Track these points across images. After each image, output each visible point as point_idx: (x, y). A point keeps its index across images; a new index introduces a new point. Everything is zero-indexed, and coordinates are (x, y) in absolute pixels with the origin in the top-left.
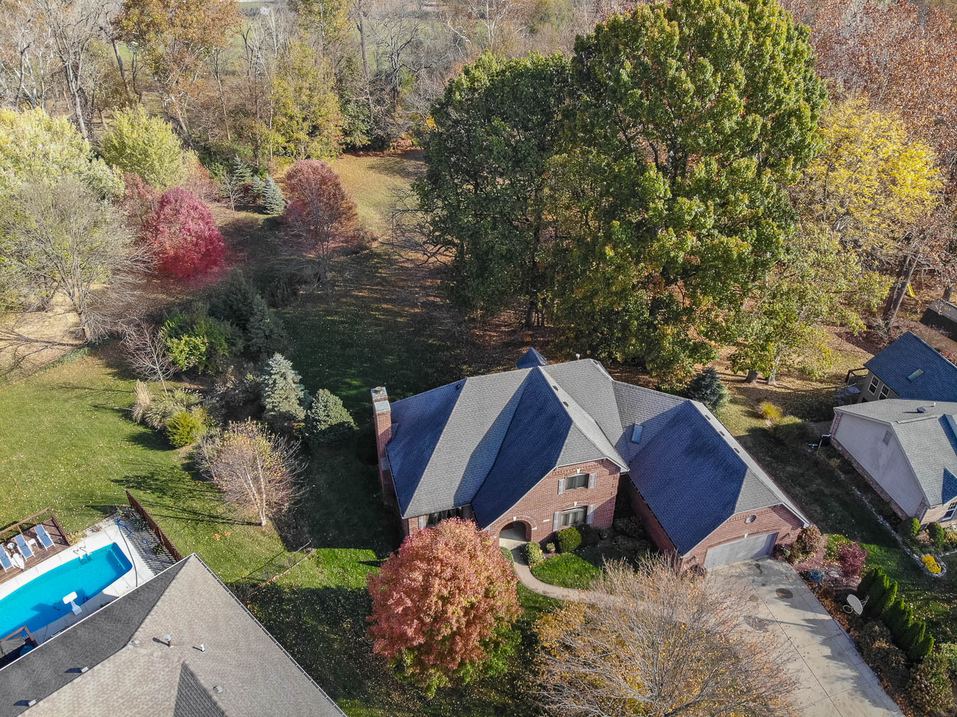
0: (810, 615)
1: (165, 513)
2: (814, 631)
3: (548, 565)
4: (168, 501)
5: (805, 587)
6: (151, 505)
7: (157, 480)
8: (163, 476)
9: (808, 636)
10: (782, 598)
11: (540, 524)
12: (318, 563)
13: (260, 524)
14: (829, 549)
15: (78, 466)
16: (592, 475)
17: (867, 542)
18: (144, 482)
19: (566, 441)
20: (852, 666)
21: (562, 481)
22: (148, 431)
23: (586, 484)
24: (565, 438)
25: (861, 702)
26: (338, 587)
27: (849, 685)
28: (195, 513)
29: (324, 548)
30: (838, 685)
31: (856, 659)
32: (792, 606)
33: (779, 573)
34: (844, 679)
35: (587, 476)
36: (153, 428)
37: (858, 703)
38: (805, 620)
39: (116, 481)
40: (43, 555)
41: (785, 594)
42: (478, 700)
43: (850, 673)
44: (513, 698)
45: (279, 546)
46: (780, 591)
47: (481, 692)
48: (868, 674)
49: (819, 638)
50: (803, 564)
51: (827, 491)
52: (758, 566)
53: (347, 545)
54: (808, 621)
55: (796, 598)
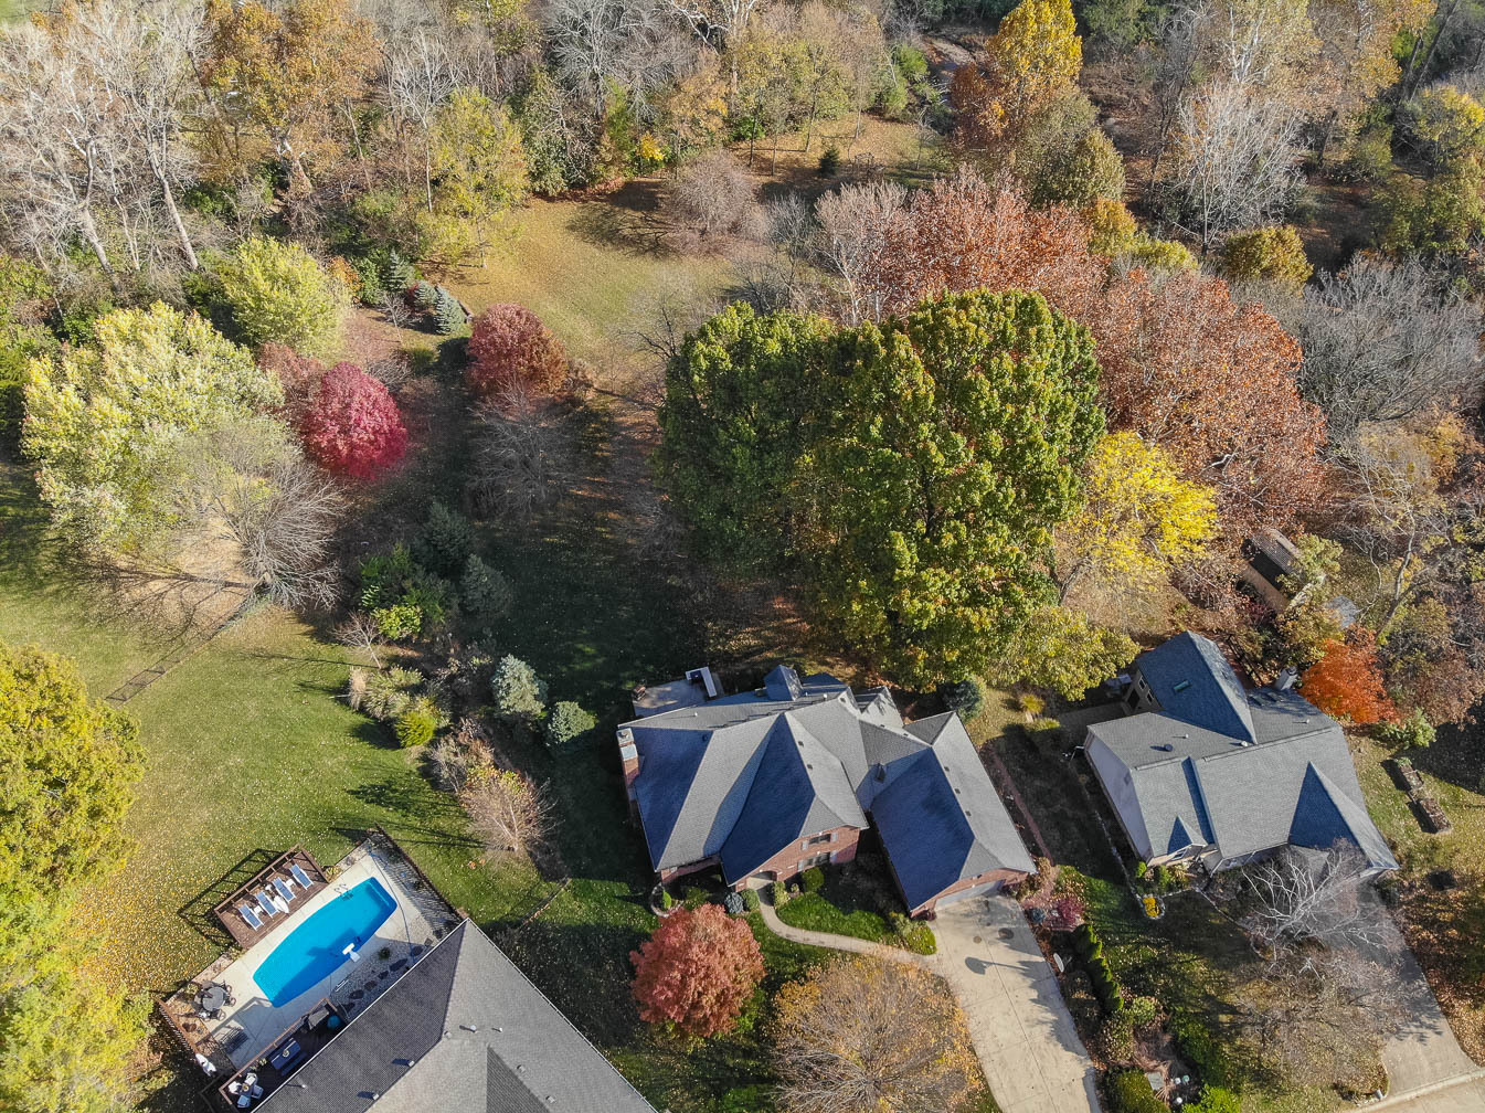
0: (1026, 957)
1: (416, 837)
2: (1026, 974)
3: (794, 906)
4: (414, 821)
5: (1027, 926)
6: (399, 828)
7: (396, 791)
8: (401, 785)
9: (1020, 978)
10: (1003, 939)
11: (786, 869)
12: (575, 896)
14: (1058, 883)
15: (305, 773)
17: (1097, 876)
18: (382, 794)
19: (810, 812)
20: (1053, 1011)
21: (806, 842)
22: (371, 722)
23: (828, 839)
26: (598, 925)
27: (1047, 1029)
28: (444, 835)
29: (579, 877)
30: (1038, 1029)
31: (1056, 999)
32: (1012, 948)
33: (1006, 911)
34: (1044, 1023)
35: (829, 835)
36: (374, 718)
37: (1052, 1046)
38: (1020, 962)
39: (352, 792)
40: (304, 896)
41: (1007, 935)
43: (1050, 1017)
44: (758, 1042)
45: (534, 876)
46: (1003, 931)
48: (1067, 1019)
49: (1029, 981)
50: (1032, 901)
51: (1070, 813)
52: (987, 903)
53: (602, 877)
54: (1023, 963)
55: (1016, 939)
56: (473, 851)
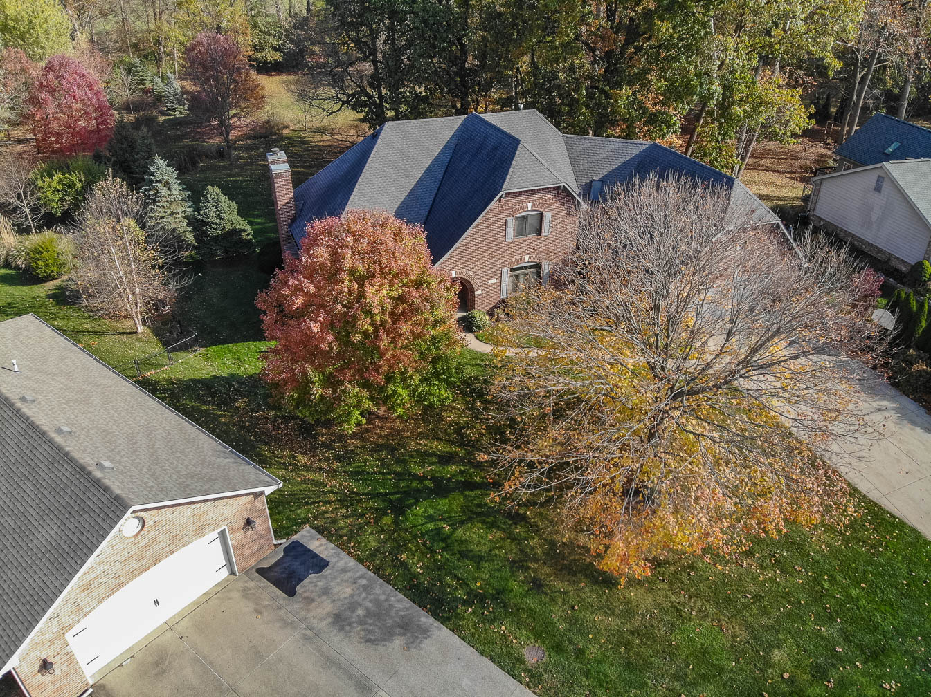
8: (22, 304)
11: (485, 286)
12: (207, 359)
13: (136, 332)
16: (547, 215)
19: (514, 162)
20: (889, 399)
21: (510, 219)
22: (13, 272)
23: (539, 232)
24: (512, 160)
25: (912, 429)
27: (892, 415)
29: (216, 345)
31: (892, 392)
34: (883, 410)
35: (541, 216)
36: (17, 268)
37: (906, 430)
42: (417, 451)
43: (889, 404)
44: (461, 445)
45: (158, 349)
47: (420, 444)
48: (911, 405)
56: (86, 338)
